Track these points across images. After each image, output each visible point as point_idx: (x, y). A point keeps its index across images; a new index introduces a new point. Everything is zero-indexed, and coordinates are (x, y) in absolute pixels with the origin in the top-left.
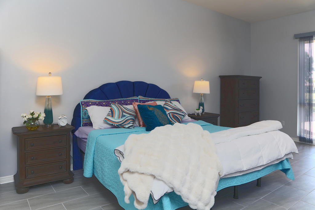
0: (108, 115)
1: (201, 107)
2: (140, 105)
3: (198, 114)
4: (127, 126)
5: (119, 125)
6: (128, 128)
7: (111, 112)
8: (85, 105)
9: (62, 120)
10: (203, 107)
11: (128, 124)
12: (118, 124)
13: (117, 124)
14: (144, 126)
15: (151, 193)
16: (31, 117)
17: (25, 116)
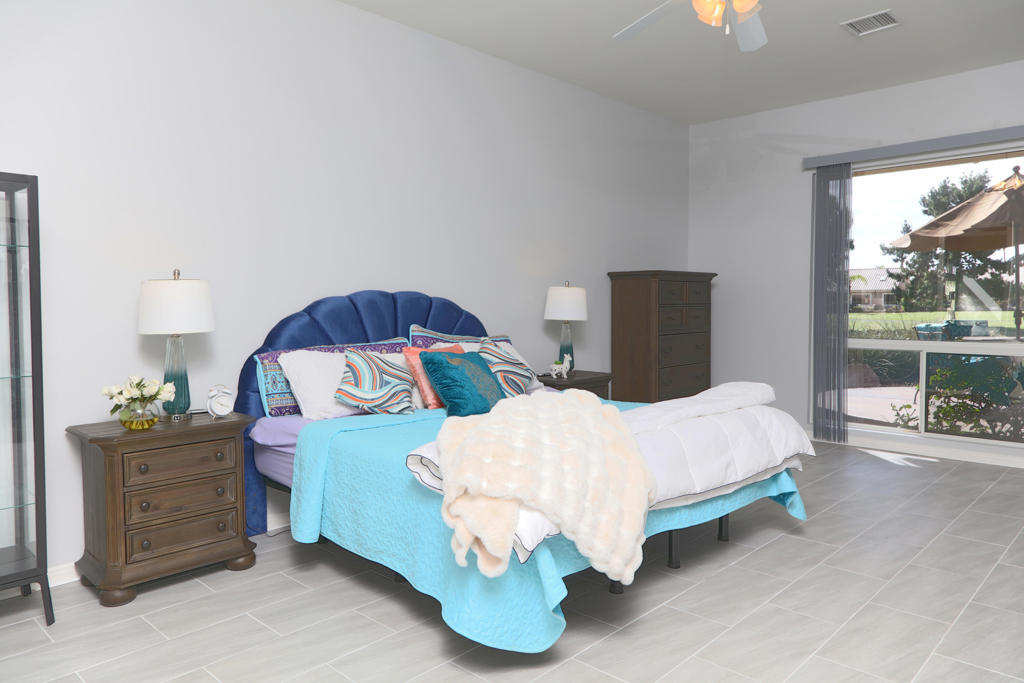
0: (344, 381)
1: (568, 358)
2: (425, 353)
3: (559, 376)
4: (396, 409)
5: (375, 406)
6: (400, 412)
7: (350, 374)
8: (270, 359)
9: (221, 400)
10: (572, 356)
11: (398, 403)
12: (374, 404)
13: (370, 405)
14: (441, 405)
15: (517, 539)
16: (136, 393)
17: (121, 393)
